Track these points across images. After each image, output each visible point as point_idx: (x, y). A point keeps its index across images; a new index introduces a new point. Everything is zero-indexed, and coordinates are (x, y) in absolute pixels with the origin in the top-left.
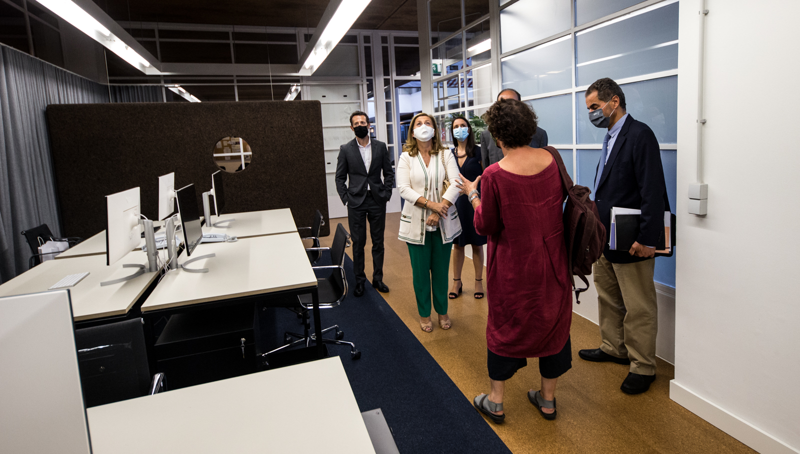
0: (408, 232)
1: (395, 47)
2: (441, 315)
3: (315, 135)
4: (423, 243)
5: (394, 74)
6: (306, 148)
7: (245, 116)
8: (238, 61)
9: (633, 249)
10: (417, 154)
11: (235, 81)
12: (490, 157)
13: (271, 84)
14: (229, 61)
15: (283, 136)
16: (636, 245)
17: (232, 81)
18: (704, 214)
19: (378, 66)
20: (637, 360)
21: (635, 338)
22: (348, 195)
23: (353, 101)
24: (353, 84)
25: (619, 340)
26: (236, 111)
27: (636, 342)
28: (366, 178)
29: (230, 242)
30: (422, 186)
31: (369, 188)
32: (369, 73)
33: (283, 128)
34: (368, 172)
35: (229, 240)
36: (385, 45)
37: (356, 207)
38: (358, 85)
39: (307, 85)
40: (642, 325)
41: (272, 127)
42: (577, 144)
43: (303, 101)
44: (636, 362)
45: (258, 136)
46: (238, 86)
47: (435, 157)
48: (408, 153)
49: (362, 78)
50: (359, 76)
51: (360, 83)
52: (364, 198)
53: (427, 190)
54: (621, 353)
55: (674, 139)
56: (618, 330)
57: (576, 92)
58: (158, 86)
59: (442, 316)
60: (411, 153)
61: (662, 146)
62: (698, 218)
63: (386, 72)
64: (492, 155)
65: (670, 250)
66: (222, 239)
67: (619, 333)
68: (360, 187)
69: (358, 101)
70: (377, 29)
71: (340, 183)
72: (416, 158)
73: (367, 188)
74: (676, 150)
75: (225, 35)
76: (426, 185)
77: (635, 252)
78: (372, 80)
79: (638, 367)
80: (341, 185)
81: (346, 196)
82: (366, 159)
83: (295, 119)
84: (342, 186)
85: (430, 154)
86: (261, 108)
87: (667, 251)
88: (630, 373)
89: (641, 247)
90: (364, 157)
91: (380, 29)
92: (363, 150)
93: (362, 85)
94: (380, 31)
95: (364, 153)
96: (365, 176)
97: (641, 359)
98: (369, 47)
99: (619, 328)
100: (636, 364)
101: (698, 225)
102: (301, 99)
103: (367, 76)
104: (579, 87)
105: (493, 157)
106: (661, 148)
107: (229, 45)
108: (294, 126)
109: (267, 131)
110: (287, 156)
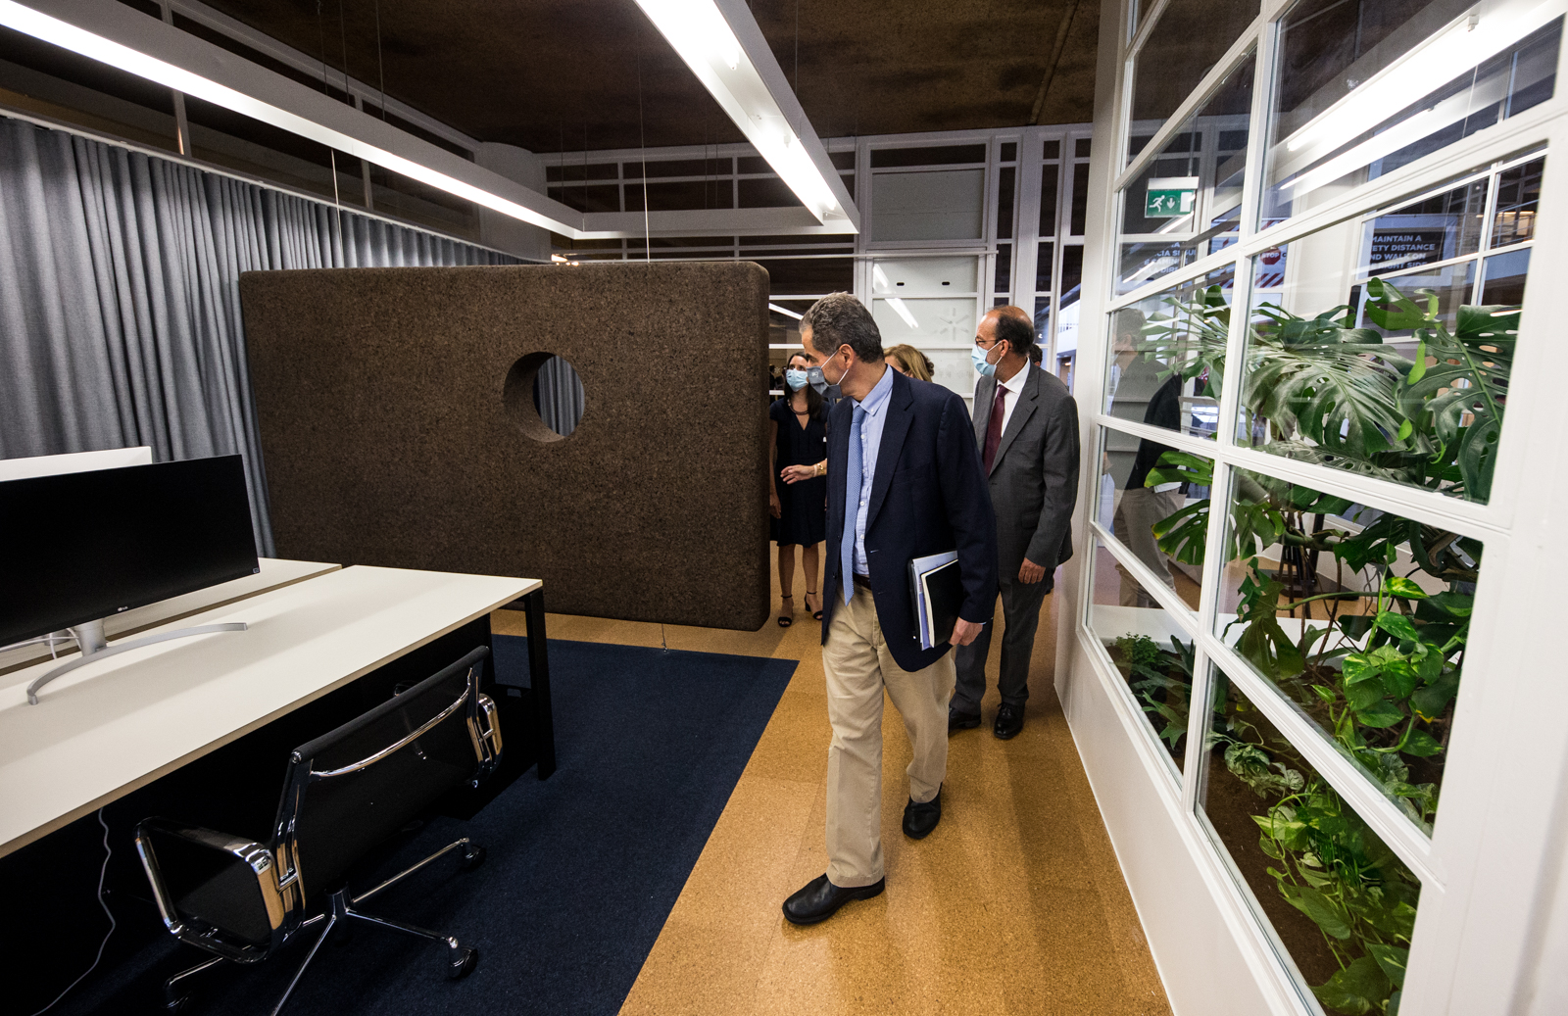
1: (1077, 167)
6: (712, 394)
7: (572, 301)
15: (657, 357)
19: (1028, 213)
23: (962, 295)
24: (964, 256)
26: (553, 288)
32: (1005, 228)
33: (658, 336)
36: (1050, 161)
38: (977, 257)
39: (865, 259)
41: (632, 334)
45: (599, 355)
49: (986, 241)
50: (980, 237)
51: (980, 252)
63: (1047, 226)
69: (973, 295)
70: (1035, 124)
78: (1010, 246)
83: (687, 314)
86: (609, 282)
91: (1041, 124)
93: (986, 257)
94: (1042, 127)
98: (1012, 170)
103: (999, 236)
107: (731, 183)
108: (684, 332)
109: (619, 343)
110: (664, 412)
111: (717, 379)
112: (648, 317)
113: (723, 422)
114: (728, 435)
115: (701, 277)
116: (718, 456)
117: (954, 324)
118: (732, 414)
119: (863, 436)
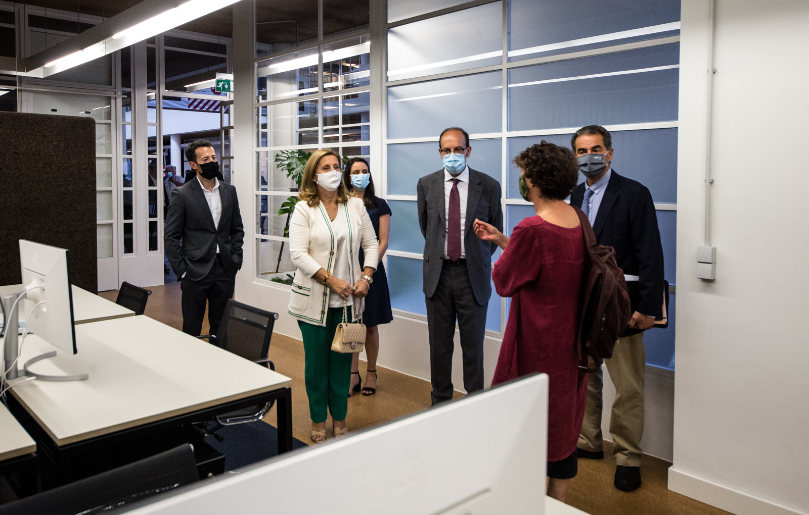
0: (305, 309)
1: (166, 51)
2: (336, 421)
3: (84, 169)
4: (324, 325)
5: (163, 87)
6: (70, 187)
9: (634, 319)
10: (318, 204)
12: (428, 211)
15: (34, 167)
16: (636, 315)
18: (713, 279)
19: (140, 74)
20: (626, 450)
21: (625, 423)
22: (188, 262)
23: (101, 122)
25: (593, 430)
27: (626, 428)
28: (214, 235)
30: (327, 249)
31: (218, 251)
33: (35, 155)
34: (216, 226)
36: (151, 46)
37: (200, 279)
38: (110, 98)
40: (631, 408)
41: (17, 153)
42: (507, 198)
43: (20, 114)
44: (626, 452)
47: (343, 207)
48: (306, 202)
49: (115, 88)
50: (111, 85)
52: (210, 265)
53: (332, 255)
54: (596, 446)
55: (673, 199)
56: (592, 418)
57: (508, 138)
59: (339, 422)
60: (311, 202)
61: (658, 206)
62: (704, 283)
64: (430, 209)
65: (666, 320)
67: (592, 421)
68: (205, 248)
69: (108, 122)
71: (174, 243)
72: (318, 208)
73: (216, 249)
74: (676, 211)
76: (332, 248)
77: (636, 324)
78: (130, 92)
79: (628, 458)
80: (176, 247)
81: (183, 263)
82: (213, 209)
83: (54, 143)
84: (178, 249)
85: (337, 202)
87: (664, 322)
88: (619, 467)
89: (643, 317)
90: (211, 204)
92: (209, 196)
93: (116, 98)
95: (210, 200)
96: (213, 233)
97: (631, 449)
99: (592, 416)
100: (625, 455)
101: (704, 290)
102: (16, 111)
103: (123, 86)
104: (512, 132)
105: (431, 211)
106: (656, 208)
108: (52, 153)
109: (7, 159)
110: (39, 199)
111: (72, 180)
112: (28, 144)
113: (77, 203)
114: (80, 210)
115: (64, 123)
116: (74, 223)
118: (83, 198)
119: (590, 205)
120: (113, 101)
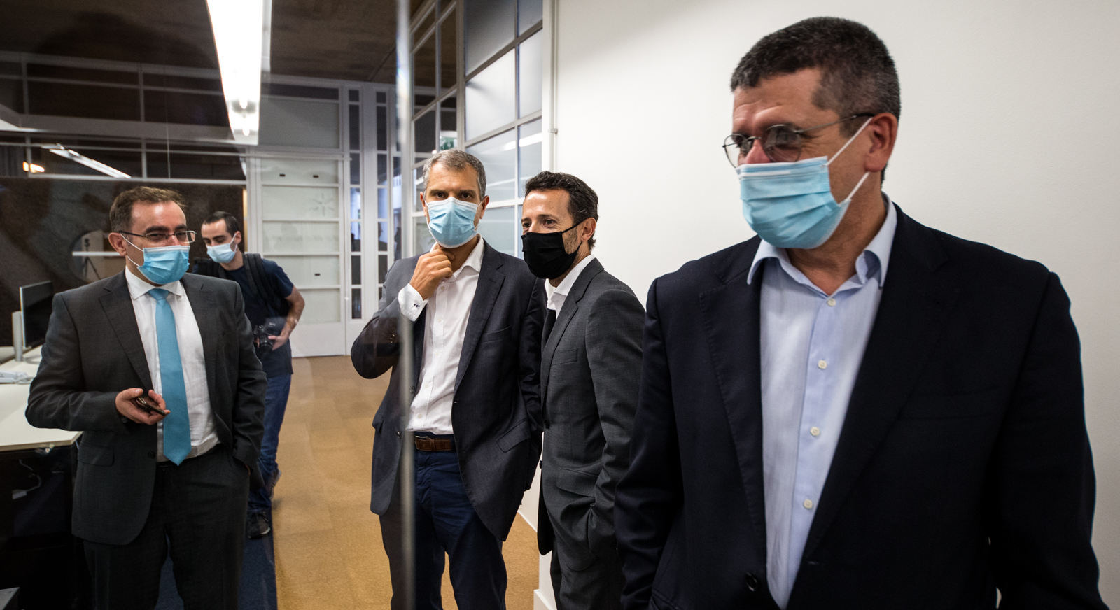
8: (150, 118)
11: (144, 146)
13: (168, 151)
14: (136, 118)
17: (139, 146)
19: (369, 135)
23: (328, 185)
24: (328, 160)
29: (23, 384)
32: (355, 142)
35: (21, 382)
36: (382, 105)
38: (336, 161)
39: (256, 158)
46: (148, 155)
49: (343, 151)
50: (338, 147)
51: (339, 158)
58: (19, 147)
63: (382, 145)
66: (12, 380)
69: (335, 185)
70: (370, 81)
75: (132, 78)
78: (359, 155)
91: (375, 82)
93: (343, 162)
94: (374, 84)
98: (357, 107)
103: (351, 148)
107: (136, 92)
117: (323, 205)
120: (340, 165)
